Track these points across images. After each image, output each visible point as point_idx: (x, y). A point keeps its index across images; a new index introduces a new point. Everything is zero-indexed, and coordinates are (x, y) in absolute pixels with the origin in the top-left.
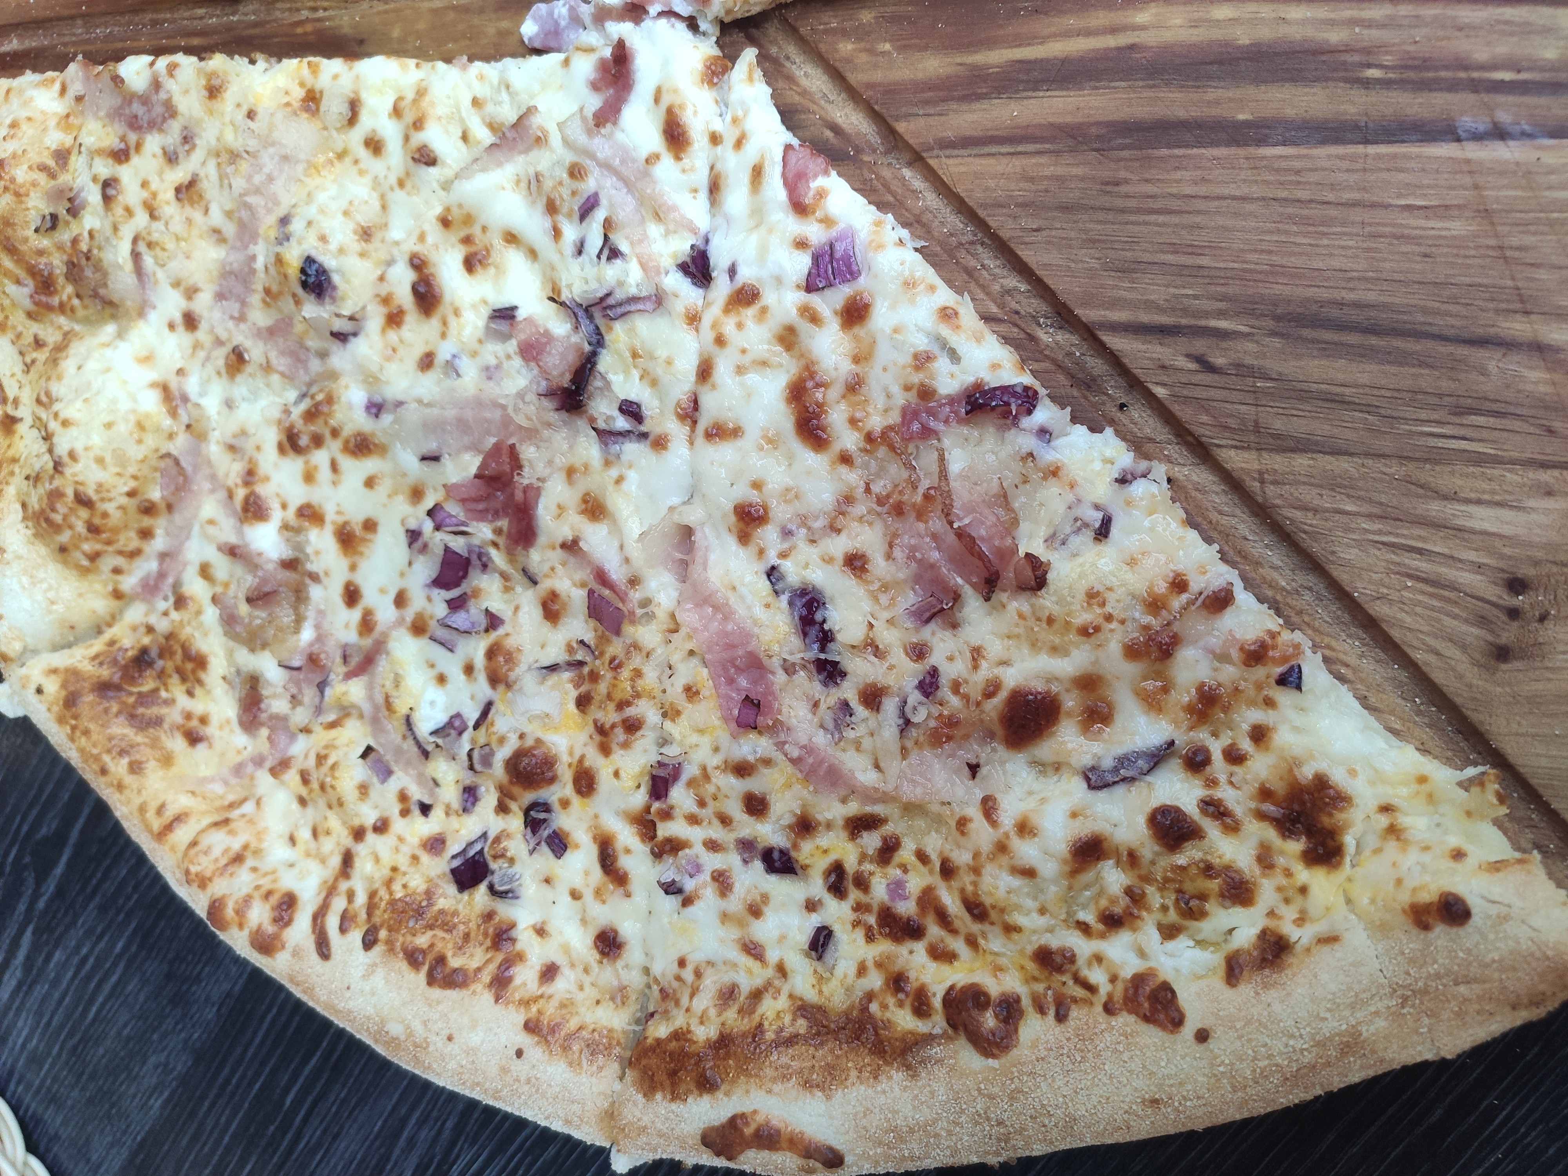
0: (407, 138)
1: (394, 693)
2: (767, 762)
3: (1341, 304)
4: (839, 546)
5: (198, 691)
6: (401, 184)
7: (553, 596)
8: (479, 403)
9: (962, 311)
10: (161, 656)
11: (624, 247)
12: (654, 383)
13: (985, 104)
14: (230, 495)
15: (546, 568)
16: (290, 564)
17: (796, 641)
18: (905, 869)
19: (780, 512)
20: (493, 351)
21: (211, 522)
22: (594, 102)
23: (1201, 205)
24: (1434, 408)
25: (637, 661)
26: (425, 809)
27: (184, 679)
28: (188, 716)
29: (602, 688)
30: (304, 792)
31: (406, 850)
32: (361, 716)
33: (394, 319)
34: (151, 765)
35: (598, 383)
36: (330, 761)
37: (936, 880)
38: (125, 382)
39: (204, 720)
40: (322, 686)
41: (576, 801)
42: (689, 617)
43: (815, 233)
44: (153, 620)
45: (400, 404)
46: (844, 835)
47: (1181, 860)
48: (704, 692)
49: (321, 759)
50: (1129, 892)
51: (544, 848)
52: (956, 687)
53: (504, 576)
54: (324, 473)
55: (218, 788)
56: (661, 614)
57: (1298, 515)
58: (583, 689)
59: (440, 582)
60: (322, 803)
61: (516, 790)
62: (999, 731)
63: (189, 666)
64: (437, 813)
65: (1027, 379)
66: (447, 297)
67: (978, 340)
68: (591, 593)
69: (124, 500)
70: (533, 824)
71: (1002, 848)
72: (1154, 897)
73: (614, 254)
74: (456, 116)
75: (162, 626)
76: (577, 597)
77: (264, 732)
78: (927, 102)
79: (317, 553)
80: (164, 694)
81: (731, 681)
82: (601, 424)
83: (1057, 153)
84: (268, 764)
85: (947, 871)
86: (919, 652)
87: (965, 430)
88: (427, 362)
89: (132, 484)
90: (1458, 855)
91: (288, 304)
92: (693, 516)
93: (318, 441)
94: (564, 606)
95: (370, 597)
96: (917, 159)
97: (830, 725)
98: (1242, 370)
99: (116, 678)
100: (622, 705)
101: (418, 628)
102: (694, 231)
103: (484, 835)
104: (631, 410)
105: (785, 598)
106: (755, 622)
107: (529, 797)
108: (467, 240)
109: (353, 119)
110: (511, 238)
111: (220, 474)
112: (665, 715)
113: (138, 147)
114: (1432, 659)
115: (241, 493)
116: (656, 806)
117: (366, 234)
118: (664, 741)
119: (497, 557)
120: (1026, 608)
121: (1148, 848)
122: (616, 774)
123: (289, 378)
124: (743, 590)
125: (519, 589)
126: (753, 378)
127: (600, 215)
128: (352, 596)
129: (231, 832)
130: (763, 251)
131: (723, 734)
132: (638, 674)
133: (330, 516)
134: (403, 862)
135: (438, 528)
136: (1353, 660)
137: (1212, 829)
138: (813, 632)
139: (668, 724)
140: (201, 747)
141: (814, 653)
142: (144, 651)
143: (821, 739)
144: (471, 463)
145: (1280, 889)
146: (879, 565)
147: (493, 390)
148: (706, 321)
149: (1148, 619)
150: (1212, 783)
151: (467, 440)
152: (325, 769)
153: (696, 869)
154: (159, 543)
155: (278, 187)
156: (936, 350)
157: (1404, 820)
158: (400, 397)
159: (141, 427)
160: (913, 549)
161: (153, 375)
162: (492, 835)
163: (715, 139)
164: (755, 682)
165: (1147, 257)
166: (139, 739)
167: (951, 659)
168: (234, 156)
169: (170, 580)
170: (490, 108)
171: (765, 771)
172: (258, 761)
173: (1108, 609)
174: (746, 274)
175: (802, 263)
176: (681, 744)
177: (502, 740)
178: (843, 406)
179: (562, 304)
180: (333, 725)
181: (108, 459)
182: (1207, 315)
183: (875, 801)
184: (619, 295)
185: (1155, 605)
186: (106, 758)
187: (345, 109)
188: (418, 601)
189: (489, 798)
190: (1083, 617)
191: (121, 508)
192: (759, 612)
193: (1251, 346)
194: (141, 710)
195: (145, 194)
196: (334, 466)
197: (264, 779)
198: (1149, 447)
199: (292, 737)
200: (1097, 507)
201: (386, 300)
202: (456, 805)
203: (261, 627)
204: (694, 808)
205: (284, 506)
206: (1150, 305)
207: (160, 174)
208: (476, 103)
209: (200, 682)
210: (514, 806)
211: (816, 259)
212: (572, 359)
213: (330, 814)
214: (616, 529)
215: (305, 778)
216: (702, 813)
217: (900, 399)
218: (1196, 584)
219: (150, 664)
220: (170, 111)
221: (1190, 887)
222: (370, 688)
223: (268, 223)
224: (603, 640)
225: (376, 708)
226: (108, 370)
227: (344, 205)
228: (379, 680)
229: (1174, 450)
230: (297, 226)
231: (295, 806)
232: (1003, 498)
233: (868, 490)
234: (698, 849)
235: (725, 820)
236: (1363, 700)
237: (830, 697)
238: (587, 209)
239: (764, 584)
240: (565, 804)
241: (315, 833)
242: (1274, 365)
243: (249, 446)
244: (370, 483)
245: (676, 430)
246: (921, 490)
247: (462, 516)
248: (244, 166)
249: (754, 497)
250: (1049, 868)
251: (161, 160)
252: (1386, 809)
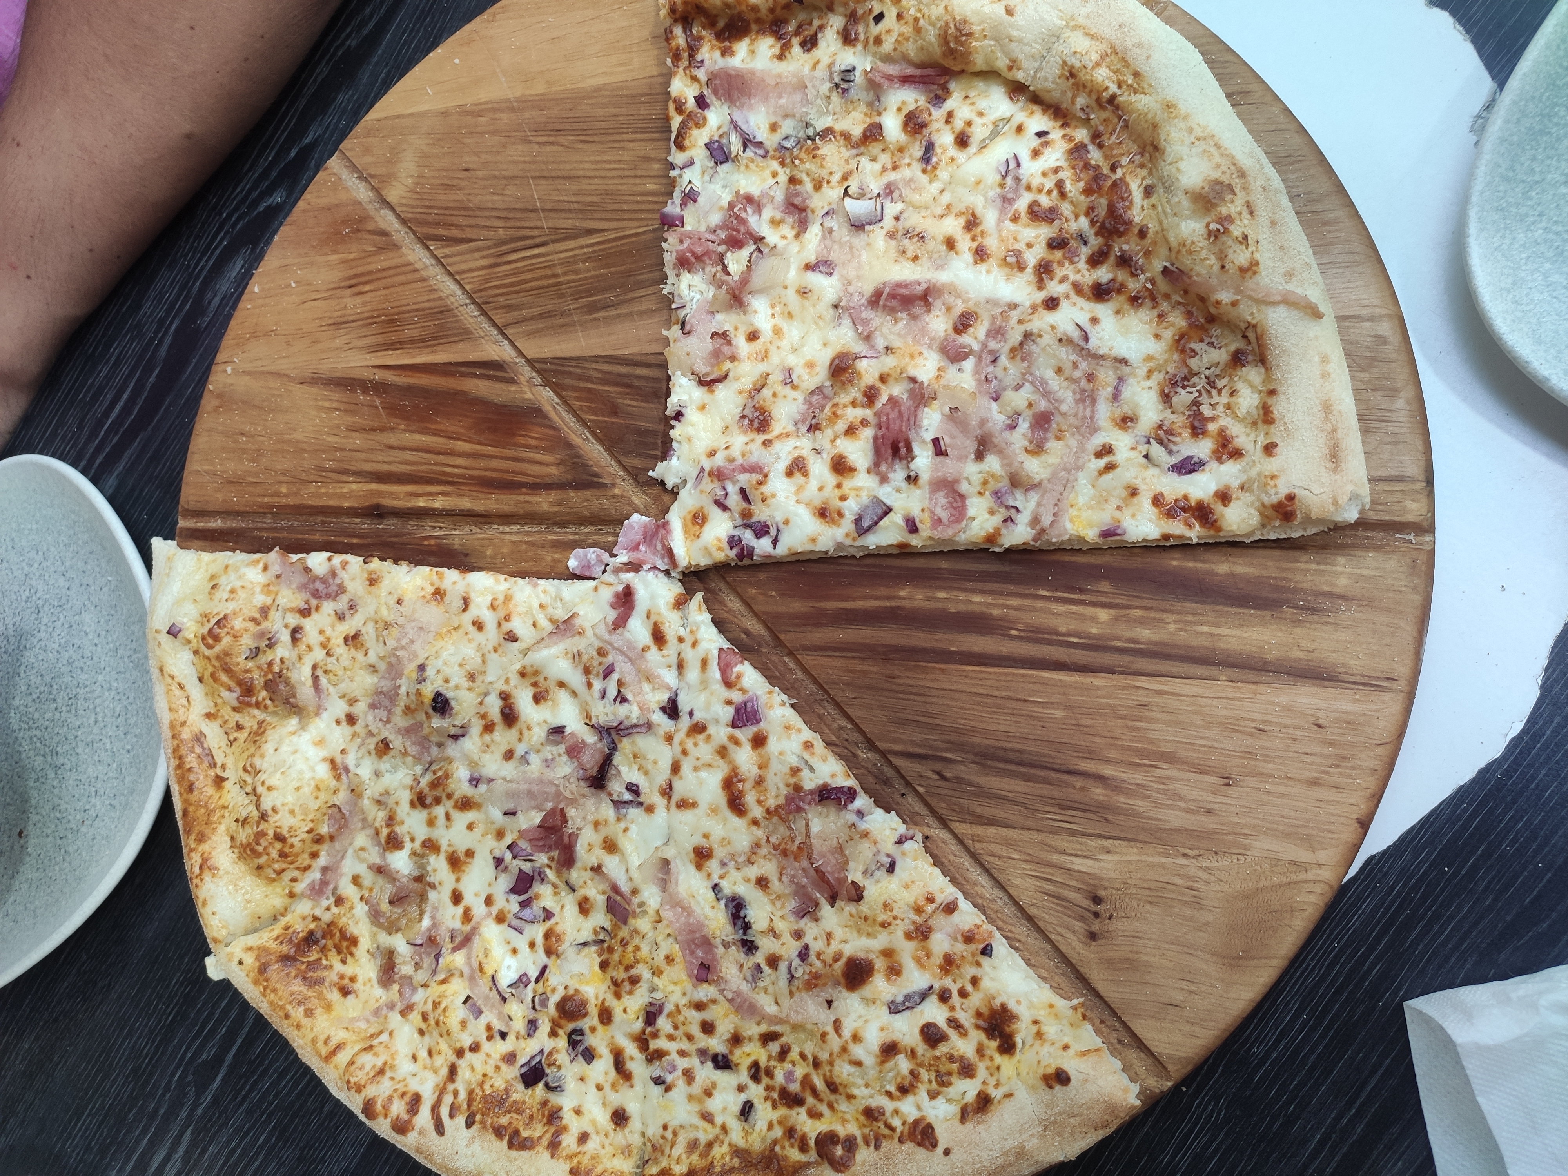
0: (499, 624)
1: (484, 961)
2: (714, 1002)
3: (1006, 750)
4: (753, 872)
5: (349, 959)
6: (495, 650)
7: (586, 899)
8: (541, 781)
9: (815, 743)
10: (324, 937)
11: (629, 696)
12: (646, 773)
13: (825, 629)
14: (377, 833)
15: (581, 882)
16: (419, 879)
17: (729, 928)
18: (793, 1063)
19: (720, 852)
20: (550, 751)
21: (362, 849)
22: (612, 615)
23: (934, 692)
24: (1052, 805)
25: (636, 941)
26: (503, 1035)
27: (339, 952)
28: (342, 977)
29: (616, 957)
30: (423, 1026)
31: (492, 1062)
32: (462, 975)
33: (489, 728)
34: (319, 1011)
35: (613, 772)
36: (443, 1006)
37: (810, 1070)
38: (307, 759)
39: (353, 979)
40: (437, 957)
41: (600, 1028)
42: (667, 914)
43: (737, 697)
44: (318, 912)
45: (491, 780)
46: (759, 1044)
47: (937, 1053)
48: (677, 960)
49: (436, 1005)
50: (912, 1072)
51: (580, 1058)
52: (819, 955)
53: (555, 886)
54: (441, 820)
55: (362, 1025)
56: (651, 912)
57: (991, 859)
58: (604, 957)
59: (515, 890)
60: (435, 1033)
61: (563, 1022)
62: (842, 981)
63: (345, 944)
64: (511, 1038)
65: (851, 782)
66: (523, 718)
67: (824, 760)
68: (609, 898)
69: (305, 836)
70: (573, 1043)
71: (844, 1050)
72: (925, 1075)
73: (624, 700)
74: (529, 612)
75: (327, 917)
76: (600, 900)
77: (396, 987)
78: (796, 625)
79: (435, 871)
80: (324, 962)
81: (692, 953)
82: (615, 798)
83: (863, 659)
84: (399, 1007)
85: (816, 1064)
86: (798, 935)
87: (819, 808)
88: (509, 755)
89: (311, 825)
90: (1066, 1047)
91: (421, 717)
92: (669, 853)
93: (438, 801)
94: (592, 906)
95: (469, 899)
96: (790, 653)
97: (750, 978)
98: (959, 780)
99: (292, 952)
100: (628, 968)
101: (500, 919)
102: (669, 689)
103: (542, 1051)
104: (633, 789)
105: (723, 902)
106: (706, 918)
107: (571, 1026)
108: (535, 684)
109: (466, 608)
110: (561, 684)
111: (370, 819)
112: (653, 973)
113: (317, 608)
114: (1059, 938)
115: (385, 832)
116: (649, 1029)
117: (472, 677)
118: (653, 990)
119: (550, 874)
120: (854, 911)
121: (921, 1048)
122: (625, 1011)
123: (417, 759)
124: (699, 898)
125: (563, 894)
126: (703, 774)
127: (615, 676)
128: (457, 898)
129: (375, 1055)
130: (708, 706)
131: (688, 985)
132: (637, 948)
133: (444, 847)
134: (490, 1070)
135: (514, 857)
136: (1023, 938)
137: (952, 1034)
138: (739, 923)
139: (655, 979)
140: (350, 997)
141: (740, 935)
142: (311, 933)
143: (745, 987)
144: (537, 818)
145: (987, 1068)
146: (775, 884)
147: (549, 775)
148: (676, 740)
149: (916, 918)
150: (952, 1009)
151: (533, 803)
152: (440, 1010)
153: (673, 1068)
154: (322, 861)
155: (416, 646)
156: (802, 765)
157: (1044, 1029)
158: (491, 776)
159: (318, 788)
160: (793, 877)
161: (324, 753)
162: (546, 1052)
163: (681, 640)
164: (706, 953)
165: (910, 717)
166: (310, 994)
167: (815, 939)
168: (387, 625)
169: (331, 886)
170: (550, 610)
171: (713, 1007)
172: (391, 1006)
173: (895, 913)
174: (698, 716)
175: (730, 711)
176: (663, 991)
177: (554, 990)
178: (753, 793)
179: (593, 726)
180: (444, 982)
181: (297, 810)
182: (942, 750)
183: (777, 1023)
184: (627, 723)
185: (919, 910)
186: (289, 1007)
187: (461, 604)
188: (500, 902)
189: (545, 1027)
190: (882, 917)
191: (303, 841)
192: (708, 911)
193: (963, 768)
194: (310, 974)
195: (322, 639)
196: (448, 817)
197: (395, 1018)
198: (917, 818)
199: (414, 990)
200: (888, 856)
201: (484, 716)
202: (523, 1032)
203: (398, 919)
204: (671, 1031)
205: (413, 840)
206: (913, 743)
207: (333, 626)
208: (541, 606)
209: (352, 954)
210: (561, 1032)
211: (737, 710)
212: (599, 758)
213: (440, 1040)
214: (624, 859)
215: (425, 1017)
216: (677, 1033)
217: (784, 791)
218: (940, 898)
219: (316, 942)
220: (342, 589)
221: (943, 1069)
222: (469, 957)
223: (410, 668)
224: (616, 927)
225: (473, 971)
226: (296, 752)
227: (460, 660)
228: (474, 952)
229: (930, 820)
230: (430, 672)
231: (416, 1035)
232: (840, 849)
233: (768, 841)
234: (674, 1056)
235: (690, 1038)
236: (1028, 963)
237: (750, 962)
238: (608, 672)
239: (711, 895)
240: (593, 1030)
241: (430, 1054)
242: (976, 779)
243: (391, 801)
244: (470, 827)
245: (659, 801)
246: (797, 843)
247: (529, 850)
248: (395, 632)
249: (704, 843)
250: (869, 1061)
251: (333, 617)
252: (1035, 1022)
